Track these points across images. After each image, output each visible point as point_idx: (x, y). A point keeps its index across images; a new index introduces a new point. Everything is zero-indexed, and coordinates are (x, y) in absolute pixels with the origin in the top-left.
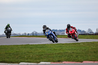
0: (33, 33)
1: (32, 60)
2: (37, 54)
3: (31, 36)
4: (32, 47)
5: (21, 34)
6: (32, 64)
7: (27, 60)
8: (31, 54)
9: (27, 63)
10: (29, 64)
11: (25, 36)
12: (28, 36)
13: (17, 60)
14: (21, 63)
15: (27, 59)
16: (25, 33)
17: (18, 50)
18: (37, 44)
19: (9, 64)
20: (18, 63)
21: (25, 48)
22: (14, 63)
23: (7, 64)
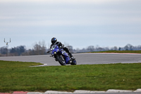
0: (126, 47)
1: (124, 86)
2: (133, 77)
3: (123, 52)
4: (125, 67)
5: (110, 48)
6: (125, 91)
7: (117, 87)
8: (123, 77)
9: (118, 91)
10: (121, 91)
11: (114, 51)
12: (120, 51)
13: (103, 86)
14: (109, 90)
15: (118, 84)
16: (115, 47)
17: (104, 72)
19: (92, 92)
20: (106, 90)
21: (114, 68)
22: (98, 90)
23: (89, 92)
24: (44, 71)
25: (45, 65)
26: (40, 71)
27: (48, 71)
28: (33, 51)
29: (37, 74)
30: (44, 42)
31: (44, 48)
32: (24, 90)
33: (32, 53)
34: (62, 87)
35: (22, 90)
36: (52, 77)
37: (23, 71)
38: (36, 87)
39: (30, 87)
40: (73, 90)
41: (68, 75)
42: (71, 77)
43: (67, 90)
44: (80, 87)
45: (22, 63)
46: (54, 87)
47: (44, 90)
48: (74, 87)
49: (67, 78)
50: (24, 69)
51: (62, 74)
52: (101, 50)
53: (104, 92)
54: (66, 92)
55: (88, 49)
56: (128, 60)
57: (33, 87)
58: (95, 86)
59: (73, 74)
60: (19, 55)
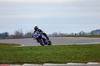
0: (80, 33)
1: (79, 61)
2: (85, 54)
3: (78, 36)
4: (79, 47)
5: (69, 34)
6: (80, 64)
7: (74, 61)
8: (78, 54)
9: (74, 64)
10: (77, 64)
11: (72, 36)
12: (76, 36)
13: (64, 61)
15: (74, 59)
16: (73, 33)
17: (65, 51)
18: (84, 44)
19: (56, 65)
20: (66, 63)
21: (72, 48)
22: (60, 63)
23: (54, 64)
24: (22, 50)
25: (23, 45)
26: (19, 50)
27: (24, 50)
28: (14, 36)
29: (17, 52)
30: (22, 30)
31: (22, 34)
32: (8, 63)
33: (14, 37)
34: (35, 61)
35: (6, 63)
36: (28, 54)
37: (7, 50)
38: (16, 62)
39: (12, 61)
40: (42, 63)
41: (39, 52)
42: (41, 54)
43: (38, 64)
44: (48, 61)
45: (6, 44)
46: (29, 61)
47: (22, 63)
48: (43, 61)
49: (38, 55)
50: (8, 49)
51: (35, 52)
52: (62, 35)
53: (64, 65)
54: (37, 65)
55: (53, 35)
56: (82, 42)
57: (14, 61)
58: (58, 60)
59: (42, 52)
60: (4, 39)
